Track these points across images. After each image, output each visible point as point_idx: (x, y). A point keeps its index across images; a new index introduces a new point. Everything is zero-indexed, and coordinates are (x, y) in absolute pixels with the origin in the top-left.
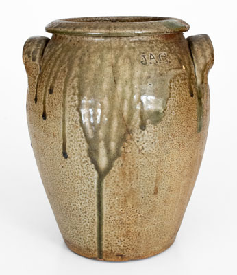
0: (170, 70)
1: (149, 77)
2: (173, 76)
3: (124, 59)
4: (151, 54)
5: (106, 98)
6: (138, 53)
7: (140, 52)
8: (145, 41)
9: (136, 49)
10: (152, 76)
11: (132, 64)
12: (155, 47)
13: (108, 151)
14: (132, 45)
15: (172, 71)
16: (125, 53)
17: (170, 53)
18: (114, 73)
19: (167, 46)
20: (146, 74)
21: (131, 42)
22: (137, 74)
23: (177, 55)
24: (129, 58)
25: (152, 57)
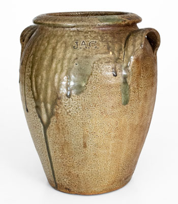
0: (96, 54)
1: (77, 59)
2: (97, 59)
3: (62, 44)
4: (83, 41)
5: (45, 71)
6: (73, 40)
7: (75, 40)
8: (82, 31)
9: (73, 37)
10: (79, 58)
11: (66, 48)
12: (89, 36)
13: (47, 110)
14: (71, 34)
15: (98, 55)
16: (64, 39)
17: (102, 41)
18: (53, 54)
19: (101, 36)
20: (75, 56)
21: (71, 32)
22: (68, 56)
23: (108, 43)
24: (66, 43)
25: (83, 44)
